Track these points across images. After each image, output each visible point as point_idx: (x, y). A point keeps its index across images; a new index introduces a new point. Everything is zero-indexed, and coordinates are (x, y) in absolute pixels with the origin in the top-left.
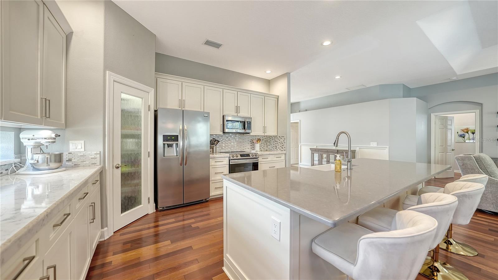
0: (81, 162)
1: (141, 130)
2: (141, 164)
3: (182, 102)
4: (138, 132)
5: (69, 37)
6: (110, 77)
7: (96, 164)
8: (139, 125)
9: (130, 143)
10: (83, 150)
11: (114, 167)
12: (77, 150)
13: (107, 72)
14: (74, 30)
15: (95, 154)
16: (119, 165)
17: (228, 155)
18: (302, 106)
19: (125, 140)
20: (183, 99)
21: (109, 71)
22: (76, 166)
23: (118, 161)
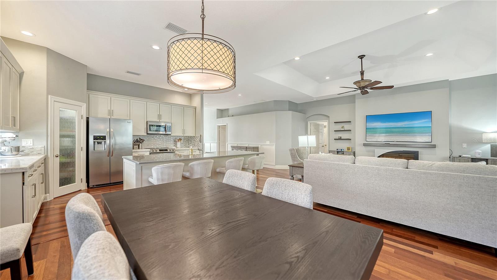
0: (31, 152)
1: (75, 132)
2: (75, 155)
3: (111, 112)
4: (73, 134)
5: (21, 75)
6: (51, 99)
7: (41, 153)
8: (74, 128)
9: (67, 142)
10: (32, 145)
11: (54, 156)
12: (27, 145)
13: (49, 96)
14: (24, 70)
15: (41, 147)
16: (58, 155)
17: (149, 150)
18: (231, 112)
19: (62, 139)
20: (112, 109)
21: (50, 95)
22: (27, 155)
23: (58, 153)
